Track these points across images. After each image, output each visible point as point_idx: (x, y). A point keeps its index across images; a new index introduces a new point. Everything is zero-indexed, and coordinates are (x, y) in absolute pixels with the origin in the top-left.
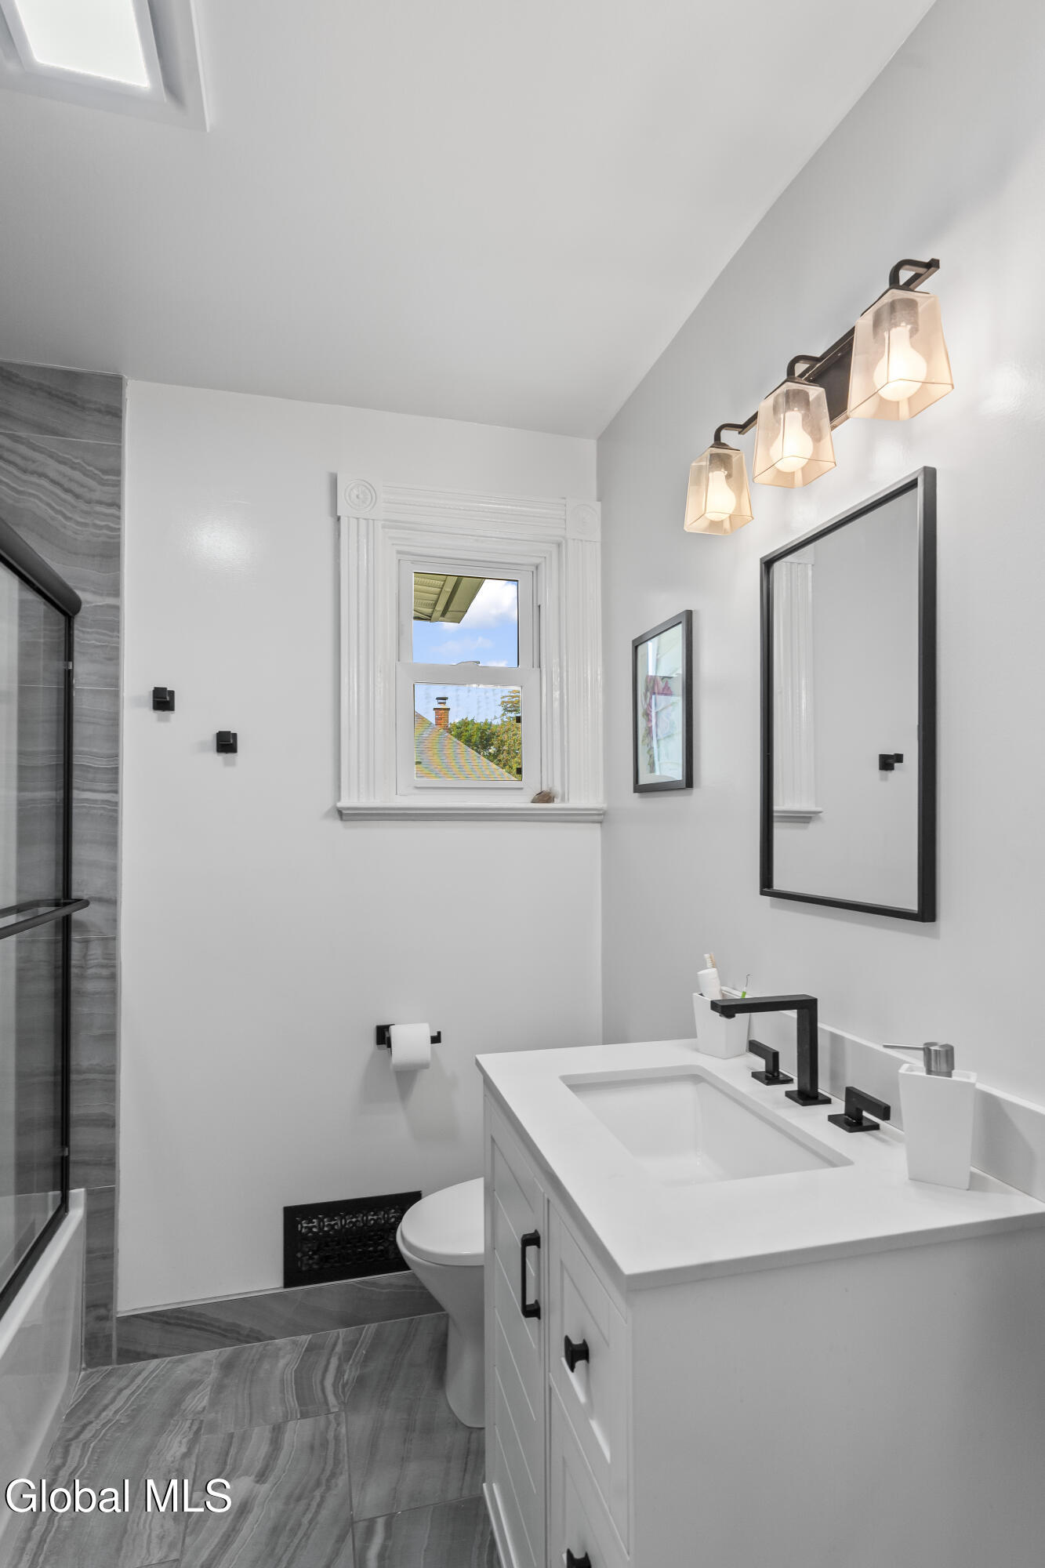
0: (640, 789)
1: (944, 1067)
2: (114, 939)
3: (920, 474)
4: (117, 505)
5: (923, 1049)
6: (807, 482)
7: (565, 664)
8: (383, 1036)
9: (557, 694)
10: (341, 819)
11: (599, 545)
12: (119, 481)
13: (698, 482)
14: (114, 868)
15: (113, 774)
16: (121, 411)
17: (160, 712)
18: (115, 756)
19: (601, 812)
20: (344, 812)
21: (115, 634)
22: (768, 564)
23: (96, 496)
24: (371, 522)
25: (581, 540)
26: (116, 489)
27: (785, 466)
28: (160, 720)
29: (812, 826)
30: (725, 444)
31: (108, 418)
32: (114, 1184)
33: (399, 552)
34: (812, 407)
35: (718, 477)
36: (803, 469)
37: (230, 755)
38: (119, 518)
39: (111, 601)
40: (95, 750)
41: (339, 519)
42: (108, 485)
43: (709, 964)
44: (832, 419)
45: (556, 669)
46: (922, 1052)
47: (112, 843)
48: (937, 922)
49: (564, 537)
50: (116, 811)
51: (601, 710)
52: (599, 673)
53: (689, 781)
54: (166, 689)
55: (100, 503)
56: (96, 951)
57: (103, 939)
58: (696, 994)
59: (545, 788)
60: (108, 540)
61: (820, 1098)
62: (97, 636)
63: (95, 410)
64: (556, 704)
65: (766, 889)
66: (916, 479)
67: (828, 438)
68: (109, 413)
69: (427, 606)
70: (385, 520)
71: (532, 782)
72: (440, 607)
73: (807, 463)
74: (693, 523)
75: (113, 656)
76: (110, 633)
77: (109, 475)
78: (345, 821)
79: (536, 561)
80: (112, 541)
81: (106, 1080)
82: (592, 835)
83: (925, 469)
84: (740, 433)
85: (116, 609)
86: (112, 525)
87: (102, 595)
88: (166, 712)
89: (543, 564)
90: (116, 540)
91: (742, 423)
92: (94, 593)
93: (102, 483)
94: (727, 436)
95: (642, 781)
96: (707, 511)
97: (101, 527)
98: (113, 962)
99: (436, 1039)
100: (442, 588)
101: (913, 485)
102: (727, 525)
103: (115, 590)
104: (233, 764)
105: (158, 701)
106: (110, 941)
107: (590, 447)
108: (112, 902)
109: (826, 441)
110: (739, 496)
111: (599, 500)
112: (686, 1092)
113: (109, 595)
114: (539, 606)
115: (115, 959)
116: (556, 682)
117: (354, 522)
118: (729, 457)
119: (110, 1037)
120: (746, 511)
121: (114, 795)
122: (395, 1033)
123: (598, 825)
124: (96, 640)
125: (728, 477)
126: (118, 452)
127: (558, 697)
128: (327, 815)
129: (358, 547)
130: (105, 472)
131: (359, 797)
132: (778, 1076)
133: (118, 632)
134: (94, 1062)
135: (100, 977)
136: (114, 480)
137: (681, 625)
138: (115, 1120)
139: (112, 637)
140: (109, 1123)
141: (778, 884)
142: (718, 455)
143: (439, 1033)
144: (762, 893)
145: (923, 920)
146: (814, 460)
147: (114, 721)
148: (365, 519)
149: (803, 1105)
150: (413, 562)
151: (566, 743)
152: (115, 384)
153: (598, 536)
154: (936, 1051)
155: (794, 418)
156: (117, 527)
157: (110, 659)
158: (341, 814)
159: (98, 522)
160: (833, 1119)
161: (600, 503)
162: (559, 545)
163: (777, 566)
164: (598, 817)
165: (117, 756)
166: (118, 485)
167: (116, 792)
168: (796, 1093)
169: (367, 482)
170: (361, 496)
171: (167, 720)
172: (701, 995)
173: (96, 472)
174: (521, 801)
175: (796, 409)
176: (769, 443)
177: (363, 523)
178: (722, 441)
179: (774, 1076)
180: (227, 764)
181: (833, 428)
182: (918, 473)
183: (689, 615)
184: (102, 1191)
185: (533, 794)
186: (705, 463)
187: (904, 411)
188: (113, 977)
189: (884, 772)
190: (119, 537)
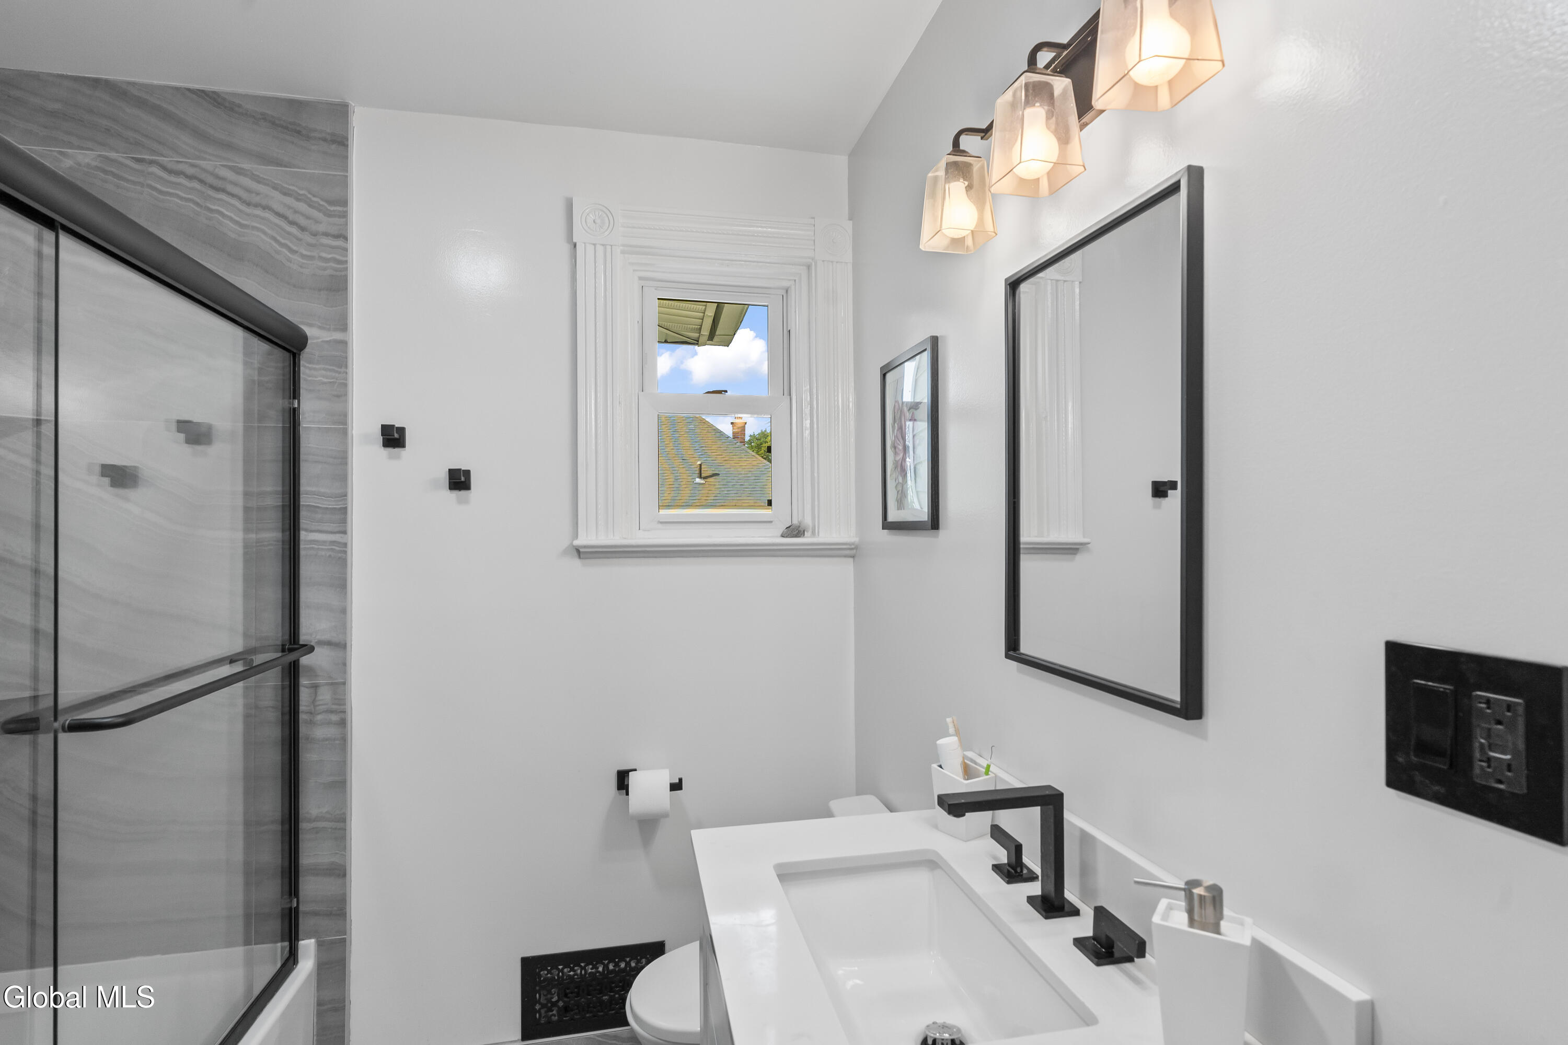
0: (887, 525)
1: (1210, 918)
2: (344, 683)
3: (1184, 173)
4: (343, 236)
5: (1184, 890)
6: (1054, 191)
7: (815, 391)
8: (622, 780)
9: (807, 423)
10: (580, 557)
11: (850, 267)
12: (346, 212)
13: (933, 195)
14: (344, 611)
15: (342, 513)
16: (347, 140)
17: (391, 450)
18: (344, 496)
19: (853, 546)
20: (581, 550)
21: (343, 370)
22: (1013, 285)
23: (321, 228)
24: (609, 248)
25: (832, 262)
26: (344, 220)
27: (1025, 170)
28: (390, 457)
29: (1079, 557)
30: (964, 151)
31: (334, 147)
32: (346, 934)
33: (641, 278)
34: (1057, 103)
35: (958, 187)
36: (1048, 173)
37: (463, 493)
38: (346, 250)
39: (338, 336)
40: (322, 490)
41: (575, 245)
42: (334, 216)
43: (951, 730)
44: (1080, 116)
45: (806, 397)
46: (1183, 893)
47: (341, 585)
48: (1204, 719)
49: (813, 259)
50: (345, 552)
51: (853, 440)
52: (851, 400)
53: (934, 522)
54: (394, 426)
55: (326, 234)
56: (325, 695)
57: (332, 684)
58: (935, 766)
59: (795, 522)
60: (335, 273)
61: (1067, 908)
62: (324, 372)
63: (319, 138)
64: (807, 433)
65: (1011, 653)
66: (1179, 182)
67: (1077, 136)
68: (333, 142)
69: (693, 330)
70: (623, 245)
71: (780, 515)
72: (706, 332)
73: (1053, 168)
74: (929, 242)
75: (341, 391)
76: (336, 369)
77: (335, 206)
78: (583, 559)
79: (785, 284)
80: (338, 273)
81: (336, 829)
82: (845, 569)
83: (1190, 169)
84: (982, 138)
85: (343, 345)
86: (338, 257)
87: (329, 330)
88: (397, 450)
89: (793, 287)
90: (343, 273)
91: (984, 127)
92: (320, 328)
93: (329, 215)
94: (967, 142)
95: (891, 518)
96: (943, 227)
97: (326, 260)
98: (342, 707)
99: (676, 786)
100: (704, 313)
101: (1174, 188)
102: (969, 242)
103: (343, 324)
104: (466, 501)
105: (388, 439)
106: (340, 686)
107: (841, 162)
108: (341, 646)
109: (1075, 143)
110: (981, 210)
111: (850, 219)
112: (921, 879)
113: (336, 330)
114: (789, 331)
115: (345, 704)
116: (807, 411)
117: (590, 248)
118: (968, 166)
119: (340, 785)
120: (989, 227)
121: (342, 535)
122: (634, 780)
123: (851, 560)
124: (323, 376)
125: (969, 188)
126: (344, 182)
127: (808, 426)
128: (565, 552)
129: (595, 274)
130: (331, 203)
131: (597, 535)
132: (1022, 871)
133: (346, 367)
134: (324, 810)
135: (329, 723)
136: (340, 211)
137: (926, 352)
138: (345, 870)
139: (340, 373)
140: (340, 872)
141: (1025, 648)
142: (955, 164)
143: (681, 780)
144: (1007, 656)
145: (1187, 717)
146: (1060, 164)
147: (342, 460)
148: (603, 245)
149: (1046, 918)
150: (657, 288)
151: (816, 475)
152: (341, 111)
153: (848, 257)
154: (1200, 896)
155: (1036, 114)
156: (344, 259)
157: (338, 396)
158: (580, 553)
159: (324, 255)
160: (1079, 943)
161: (851, 222)
162: (809, 267)
163: (1024, 288)
164: (851, 552)
165: (346, 495)
166: (344, 215)
167: (344, 532)
168: (1040, 899)
169: (606, 207)
170: (598, 221)
171: (398, 457)
172: (940, 766)
173: (322, 203)
174: (770, 536)
175: (1037, 104)
176: (1008, 145)
177: (600, 249)
178: (962, 148)
179: (1016, 872)
180: (460, 501)
181: (1083, 127)
182: (1182, 173)
183: (935, 341)
184: (333, 942)
185: (782, 528)
186: (941, 173)
187: (1164, 100)
188: (343, 723)
189: (1157, 499)
190: (346, 269)
